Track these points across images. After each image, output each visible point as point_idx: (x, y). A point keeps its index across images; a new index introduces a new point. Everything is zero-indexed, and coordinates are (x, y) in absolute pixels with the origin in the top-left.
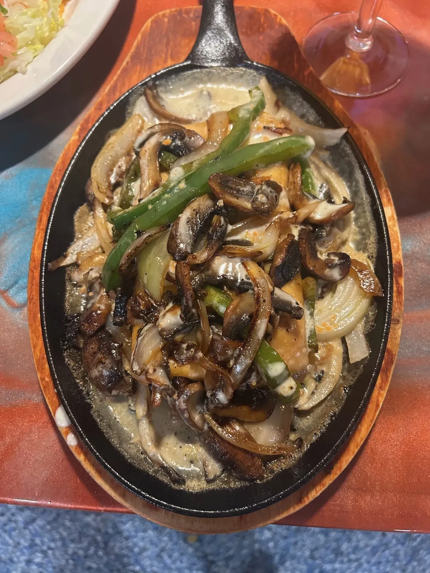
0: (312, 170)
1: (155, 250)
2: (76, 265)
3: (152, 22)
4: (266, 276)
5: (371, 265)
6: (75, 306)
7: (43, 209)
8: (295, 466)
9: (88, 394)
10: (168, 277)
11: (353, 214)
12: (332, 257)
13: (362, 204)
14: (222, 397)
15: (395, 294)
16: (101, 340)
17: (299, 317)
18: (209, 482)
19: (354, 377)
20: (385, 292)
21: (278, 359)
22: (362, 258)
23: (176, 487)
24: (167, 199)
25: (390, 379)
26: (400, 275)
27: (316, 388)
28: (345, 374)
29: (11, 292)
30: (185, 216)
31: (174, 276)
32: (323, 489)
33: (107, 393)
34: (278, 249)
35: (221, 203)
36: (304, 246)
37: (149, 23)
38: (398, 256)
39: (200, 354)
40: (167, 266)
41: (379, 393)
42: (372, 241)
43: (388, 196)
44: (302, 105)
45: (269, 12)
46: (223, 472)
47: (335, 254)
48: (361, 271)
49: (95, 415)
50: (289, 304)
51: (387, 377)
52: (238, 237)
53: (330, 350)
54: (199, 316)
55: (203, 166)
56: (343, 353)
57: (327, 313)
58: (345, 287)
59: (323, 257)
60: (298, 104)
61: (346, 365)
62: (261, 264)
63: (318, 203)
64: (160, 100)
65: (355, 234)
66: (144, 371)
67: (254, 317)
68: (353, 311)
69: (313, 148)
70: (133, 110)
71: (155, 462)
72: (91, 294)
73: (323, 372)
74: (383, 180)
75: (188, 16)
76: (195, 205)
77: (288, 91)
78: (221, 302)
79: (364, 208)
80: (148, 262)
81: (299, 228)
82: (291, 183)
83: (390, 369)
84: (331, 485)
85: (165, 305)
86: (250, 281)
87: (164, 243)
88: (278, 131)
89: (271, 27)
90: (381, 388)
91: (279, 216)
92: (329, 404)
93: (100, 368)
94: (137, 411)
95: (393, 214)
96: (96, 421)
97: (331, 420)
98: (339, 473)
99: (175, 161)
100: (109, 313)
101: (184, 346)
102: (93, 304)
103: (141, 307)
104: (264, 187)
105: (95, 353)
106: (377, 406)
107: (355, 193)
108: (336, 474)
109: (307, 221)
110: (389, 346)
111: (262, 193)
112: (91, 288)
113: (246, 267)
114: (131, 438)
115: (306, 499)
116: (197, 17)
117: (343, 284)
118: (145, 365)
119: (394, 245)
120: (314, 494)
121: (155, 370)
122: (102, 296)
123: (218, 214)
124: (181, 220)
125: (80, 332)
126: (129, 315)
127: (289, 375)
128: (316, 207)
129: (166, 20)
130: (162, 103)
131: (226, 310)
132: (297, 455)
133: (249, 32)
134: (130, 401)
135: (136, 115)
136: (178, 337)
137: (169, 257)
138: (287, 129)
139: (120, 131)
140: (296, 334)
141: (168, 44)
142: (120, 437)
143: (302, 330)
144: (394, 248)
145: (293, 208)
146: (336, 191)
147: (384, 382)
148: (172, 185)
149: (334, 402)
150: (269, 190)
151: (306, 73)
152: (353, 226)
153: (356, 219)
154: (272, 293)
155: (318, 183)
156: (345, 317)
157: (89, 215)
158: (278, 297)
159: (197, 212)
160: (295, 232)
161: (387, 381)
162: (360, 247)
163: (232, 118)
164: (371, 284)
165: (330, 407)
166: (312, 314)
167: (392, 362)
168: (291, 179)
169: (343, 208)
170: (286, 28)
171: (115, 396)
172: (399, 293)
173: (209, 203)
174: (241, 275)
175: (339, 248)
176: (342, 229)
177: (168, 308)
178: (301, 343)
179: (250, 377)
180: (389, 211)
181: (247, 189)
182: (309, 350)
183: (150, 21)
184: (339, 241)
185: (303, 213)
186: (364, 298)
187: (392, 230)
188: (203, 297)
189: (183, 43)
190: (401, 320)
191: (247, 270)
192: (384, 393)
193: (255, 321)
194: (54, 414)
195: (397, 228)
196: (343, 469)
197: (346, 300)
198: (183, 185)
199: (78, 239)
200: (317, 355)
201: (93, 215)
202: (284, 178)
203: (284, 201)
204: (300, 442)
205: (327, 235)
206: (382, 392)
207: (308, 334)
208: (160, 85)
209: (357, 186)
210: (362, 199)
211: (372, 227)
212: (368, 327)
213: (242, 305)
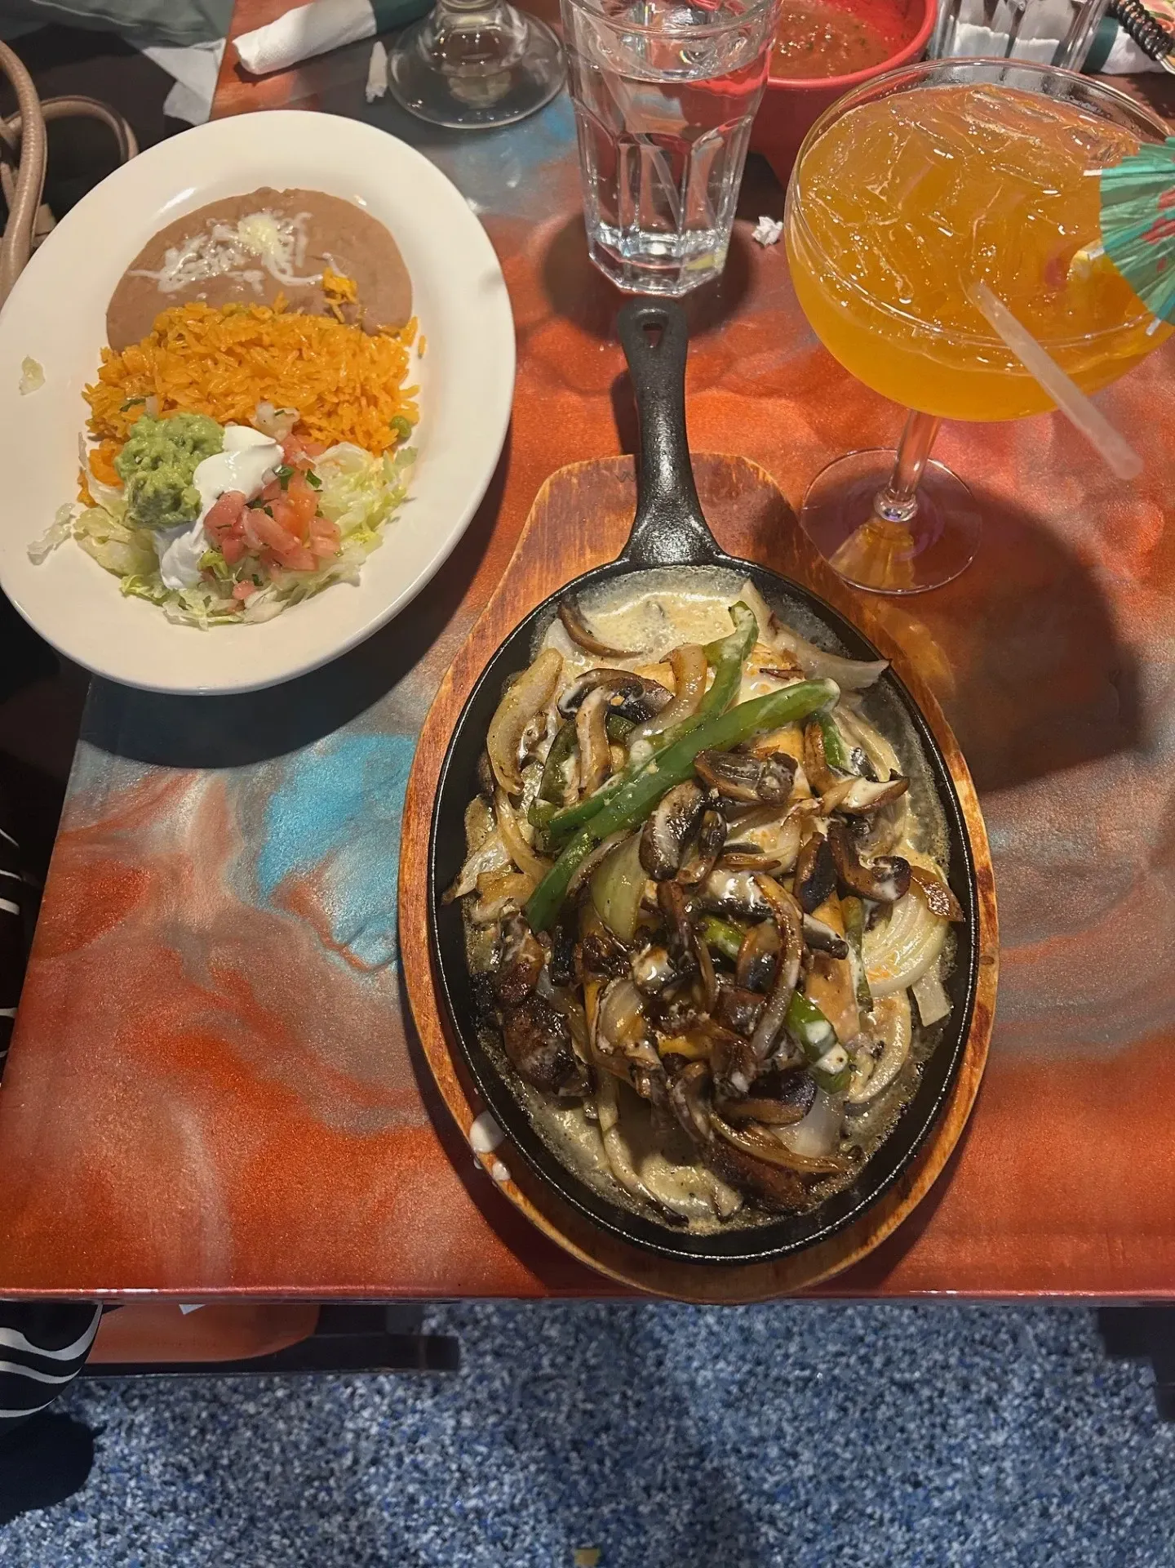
0: (838, 728)
1: (619, 866)
2: (475, 894)
3: (551, 485)
4: (789, 896)
5: (942, 874)
6: (479, 961)
7: (410, 807)
8: (852, 1187)
9: (519, 1095)
10: (645, 905)
11: (907, 796)
12: (882, 865)
13: (921, 779)
14: (739, 1081)
15: (982, 918)
16: (533, 1012)
17: (843, 956)
18: (723, 1220)
19: (930, 1047)
20: (967, 915)
21: (818, 1016)
22: (926, 863)
23: (674, 1229)
24: (633, 791)
25: (986, 1050)
26: (990, 888)
27: (875, 1068)
28: (916, 1045)
29: (354, 946)
30: (662, 813)
31: (655, 903)
32: (898, 1223)
33: (551, 1094)
34: (801, 856)
35: (715, 793)
36: (839, 848)
37: (545, 487)
38: (982, 858)
39: (706, 1016)
40: (642, 889)
41: (972, 1072)
42: (940, 835)
43: (960, 763)
44: (812, 623)
45: (744, 462)
46: (742, 1206)
47: (887, 860)
48: (926, 885)
49: (536, 1129)
50: (827, 937)
51: (982, 1045)
52: (740, 841)
53: (889, 1007)
54: (697, 960)
55: (680, 739)
56: (912, 1013)
57: (880, 951)
58: (905, 911)
59: (868, 865)
60: (807, 621)
61: (918, 1031)
62: (779, 879)
63: (853, 781)
64: (583, 622)
65: (913, 826)
66: (620, 1050)
67: (780, 957)
68: (919, 947)
69: (837, 698)
70: (542, 641)
71: (637, 1195)
72: (509, 939)
73: (882, 1044)
74: (952, 737)
75: (611, 472)
76: (675, 796)
77: (787, 600)
78: (728, 937)
79: (924, 785)
80: (610, 884)
81: (828, 821)
82: (810, 755)
83: (986, 1035)
84: (909, 1216)
85: (639, 949)
86: (768, 905)
87: (634, 855)
88: (781, 676)
89: (750, 488)
90: (974, 1064)
91: (797, 805)
92: (896, 1093)
93: (539, 1053)
94: (602, 1118)
95: (971, 792)
96: (538, 1138)
97: (902, 1114)
98: (921, 1197)
99: (633, 729)
100: (542, 967)
101: (675, 1008)
102: (516, 954)
103: (603, 953)
104: (773, 765)
105: (527, 1031)
106: (971, 1091)
107: (907, 762)
108: (916, 1199)
109: (838, 811)
110: (979, 997)
111: (771, 774)
112: (506, 928)
113: (759, 886)
114: (594, 1163)
115: (874, 1238)
116: (628, 474)
117: (902, 905)
118: (620, 1039)
119: (975, 841)
120: (885, 1231)
121: (637, 1045)
122: (528, 941)
123: (711, 809)
124: (657, 819)
125: (497, 1001)
126: (579, 966)
127: (836, 1041)
128: (850, 789)
129: (575, 481)
130: (588, 627)
131: (741, 948)
132: (853, 1172)
133: (715, 499)
134: (586, 1106)
135: (549, 650)
136: (667, 994)
137: (644, 876)
138: (796, 671)
139: (526, 675)
140: (840, 983)
141: (582, 523)
142: (577, 1162)
143: (847, 978)
144: (976, 846)
145: (815, 792)
146: (877, 759)
147: (978, 1052)
148: (637, 768)
149: (904, 1088)
150: (780, 768)
151: (814, 565)
152: (909, 813)
153: (914, 803)
154: (802, 921)
155: (848, 749)
156: (910, 956)
157: (486, 812)
158: (810, 928)
159: (678, 807)
160: (822, 828)
161: (982, 1052)
162: (923, 846)
163: (711, 658)
164: (944, 904)
165: (898, 1096)
166: (858, 954)
167: (987, 1023)
168: (809, 749)
169: (892, 788)
170: (776, 490)
171: (563, 1098)
172: (990, 915)
173: (695, 793)
174: (753, 897)
175: (890, 849)
176: (893, 819)
177: (644, 952)
178: (847, 996)
179: (778, 1049)
180: (964, 788)
181: (748, 769)
182: (860, 1008)
183: (547, 482)
184: (889, 838)
185: (831, 798)
186: (936, 925)
187: (970, 816)
188: (700, 933)
189: (607, 519)
190: (997, 958)
191: (762, 890)
192: (979, 1072)
193: (782, 962)
194: (468, 1135)
195: (978, 814)
196: (926, 1191)
197: (909, 928)
198: (653, 768)
199: (474, 853)
200: (870, 1016)
201: (494, 814)
202: (798, 747)
203: (801, 781)
204: (857, 1152)
205: (872, 831)
206: (976, 1070)
207: (856, 984)
208: (583, 598)
209: (909, 751)
210: (920, 771)
211: (939, 814)
212: (946, 970)
213: (761, 940)
